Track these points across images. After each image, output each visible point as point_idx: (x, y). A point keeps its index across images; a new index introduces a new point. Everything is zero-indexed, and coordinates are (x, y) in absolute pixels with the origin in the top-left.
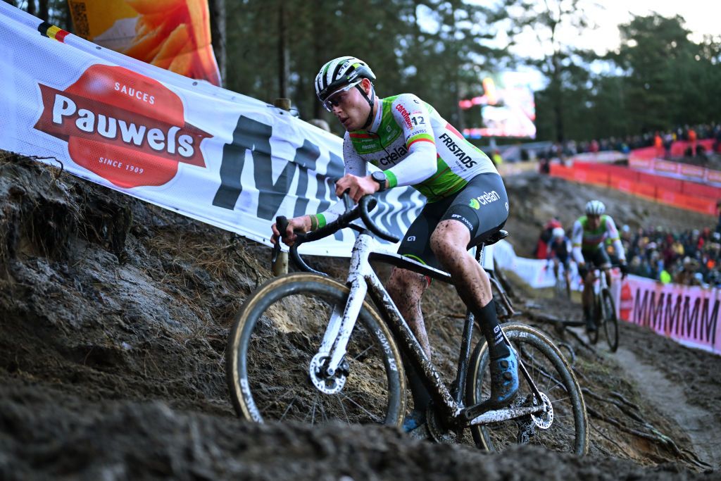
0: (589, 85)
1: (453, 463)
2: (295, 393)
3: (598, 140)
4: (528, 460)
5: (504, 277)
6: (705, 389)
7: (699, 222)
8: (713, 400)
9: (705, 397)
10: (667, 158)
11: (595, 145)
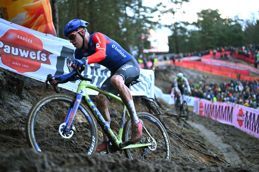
0: (187, 33)
1: (138, 166)
2: (84, 143)
4: (165, 164)
5: (158, 101)
6: (229, 138)
7: (226, 80)
8: (231, 141)
9: (229, 140)
10: (214, 58)
11: (190, 54)
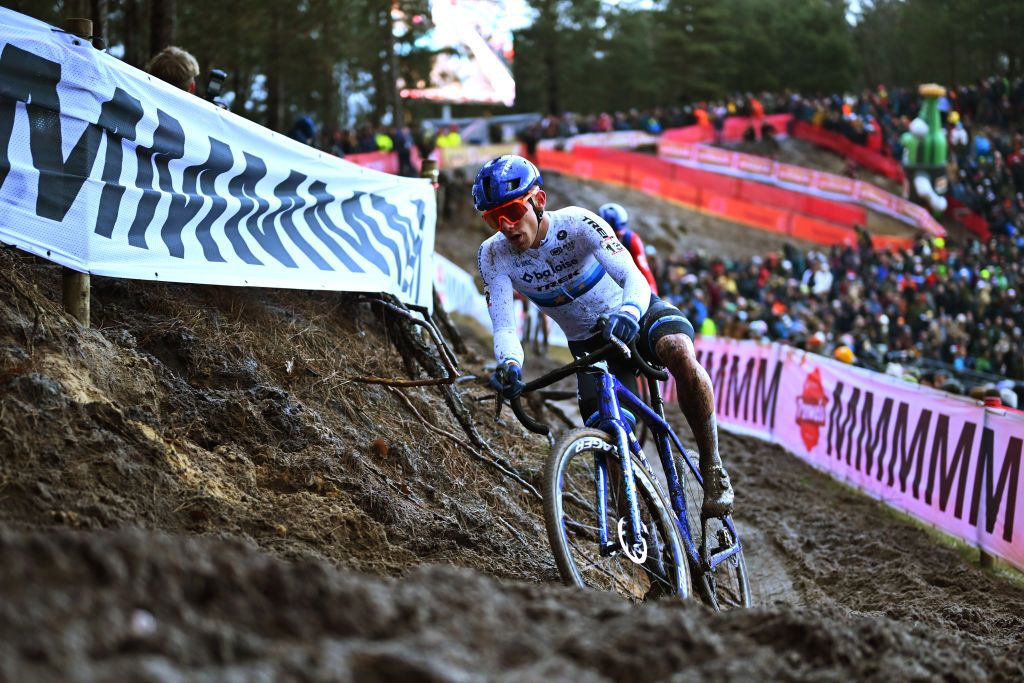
0: (600, 23)
2: (96, 498)
3: (611, 113)
5: (451, 323)
6: (755, 495)
7: (762, 244)
8: (764, 511)
9: (753, 507)
10: (717, 144)
11: (606, 119)
